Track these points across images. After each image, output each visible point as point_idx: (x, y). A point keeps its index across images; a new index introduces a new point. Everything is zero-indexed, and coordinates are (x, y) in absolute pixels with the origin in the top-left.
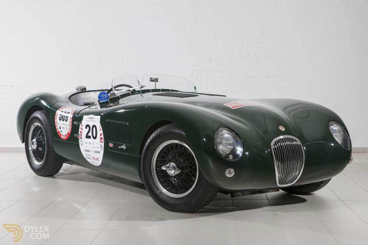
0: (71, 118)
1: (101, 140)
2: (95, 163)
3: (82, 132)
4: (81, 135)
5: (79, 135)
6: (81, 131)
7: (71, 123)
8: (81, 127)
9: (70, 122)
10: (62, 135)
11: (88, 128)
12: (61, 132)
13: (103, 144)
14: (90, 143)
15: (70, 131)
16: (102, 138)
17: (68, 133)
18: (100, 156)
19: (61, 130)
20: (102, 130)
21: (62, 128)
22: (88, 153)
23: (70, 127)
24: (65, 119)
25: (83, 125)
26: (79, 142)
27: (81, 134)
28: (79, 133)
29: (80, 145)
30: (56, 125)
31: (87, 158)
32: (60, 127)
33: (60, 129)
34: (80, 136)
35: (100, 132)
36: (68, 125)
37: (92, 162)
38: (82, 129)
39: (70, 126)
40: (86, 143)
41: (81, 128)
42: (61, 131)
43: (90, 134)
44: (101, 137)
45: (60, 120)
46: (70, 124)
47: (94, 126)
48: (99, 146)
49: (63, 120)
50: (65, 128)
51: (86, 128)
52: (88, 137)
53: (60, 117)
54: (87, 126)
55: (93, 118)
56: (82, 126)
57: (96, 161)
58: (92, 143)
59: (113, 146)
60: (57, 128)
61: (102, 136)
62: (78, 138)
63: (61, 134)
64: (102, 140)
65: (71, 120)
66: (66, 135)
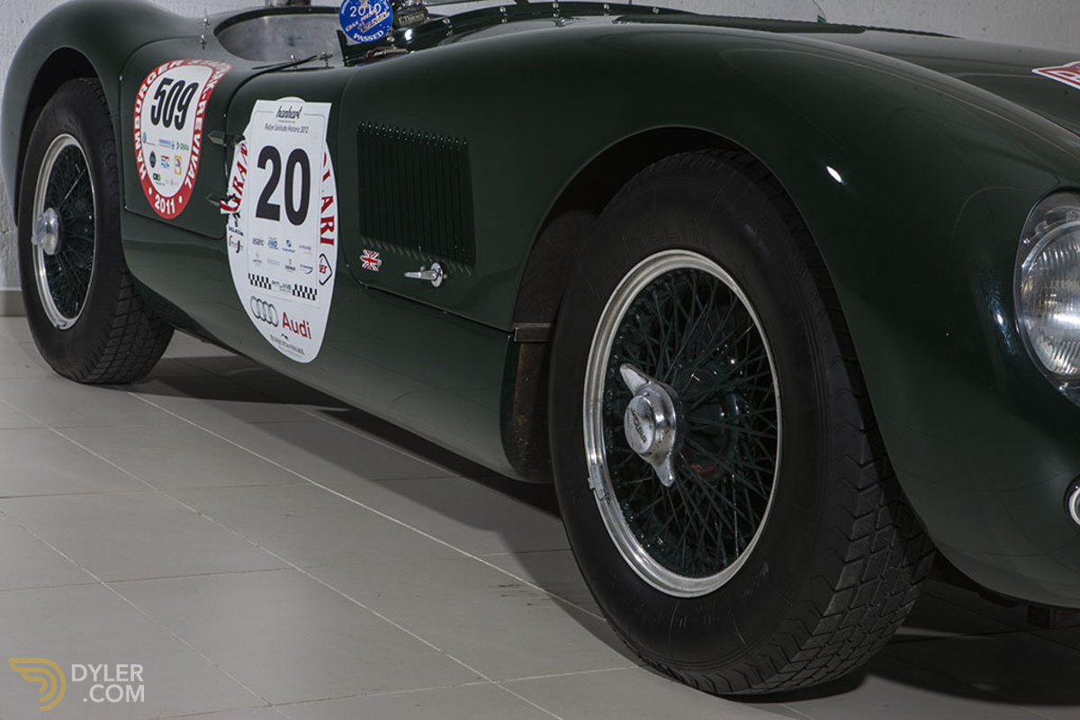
0: (201, 111)
1: (323, 231)
2: (294, 348)
3: (241, 185)
4: (238, 201)
5: (231, 197)
6: (240, 180)
7: (198, 136)
8: (238, 157)
9: (196, 132)
10: (157, 197)
11: (269, 163)
12: (153, 182)
13: (332, 252)
14: (273, 244)
15: (193, 176)
16: (331, 219)
17: (184, 187)
18: (317, 313)
19: (158, 169)
20: (332, 178)
21: (158, 163)
22: (261, 292)
23: (195, 158)
24: (177, 117)
25: (248, 147)
26: (229, 233)
27: (238, 195)
28: (231, 191)
29: (231, 250)
30: (138, 146)
31: (259, 317)
32: (153, 155)
33: (153, 164)
34: (232, 204)
35: (324, 186)
36: (184, 147)
37: (277, 340)
38: (244, 170)
39: (193, 153)
40: (258, 242)
41: (239, 165)
42: (156, 177)
43: (277, 198)
44: (327, 214)
45: (155, 121)
46: (194, 144)
47: (299, 156)
48: (315, 262)
49: (167, 124)
50: (172, 162)
51: (262, 164)
52: (266, 211)
53: (154, 107)
54: (269, 154)
55: (298, 114)
56: (245, 152)
57: (296, 339)
58: (282, 244)
59: (380, 268)
60: (140, 160)
61: (333, 210)
62: (223, 211)
63: (155, 192)
64: (332, 229)
65: (200, 120)
66: (175, 197)
